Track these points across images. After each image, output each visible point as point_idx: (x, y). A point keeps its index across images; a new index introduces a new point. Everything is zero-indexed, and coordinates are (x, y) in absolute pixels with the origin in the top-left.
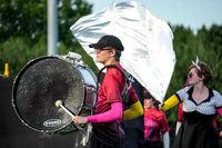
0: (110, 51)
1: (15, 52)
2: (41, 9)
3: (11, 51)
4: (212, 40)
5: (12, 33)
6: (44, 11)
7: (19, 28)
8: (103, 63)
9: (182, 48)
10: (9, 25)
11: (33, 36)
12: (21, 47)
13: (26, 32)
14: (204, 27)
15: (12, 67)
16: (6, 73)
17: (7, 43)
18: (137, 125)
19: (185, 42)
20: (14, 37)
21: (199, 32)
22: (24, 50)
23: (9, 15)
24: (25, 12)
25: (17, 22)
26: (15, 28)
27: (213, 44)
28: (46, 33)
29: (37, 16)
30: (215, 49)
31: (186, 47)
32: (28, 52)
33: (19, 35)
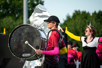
0: (54, 23)
1: (8, 23)
2: (20, 3)
3: (6, 23)
4: (99, 18)
5: (7, 14)
6: (22, 5)
7: (10, 12)
8: (50, 28)
9: (85, 22)
10: (6, 10)
11: (17, 16)
12: (11, 21)
13: (13, 14)
14: (95, 12)
15: (7, 30)
16: (4, 33)
17: (5, 19)
18: (64, 57)
19: (87, 19)
20: (8, 16)
21: (93, 14)
22: (13, 22)
23: (6, 6)
24: (13, 5)
25: (9, 9)
26: (8, 12)
27: (99, 20)
28: (23, 14)
29: (19, 6)
30: (101, 22)
31: (87, 21)
32: (14, 23)
33: (10, 15)
